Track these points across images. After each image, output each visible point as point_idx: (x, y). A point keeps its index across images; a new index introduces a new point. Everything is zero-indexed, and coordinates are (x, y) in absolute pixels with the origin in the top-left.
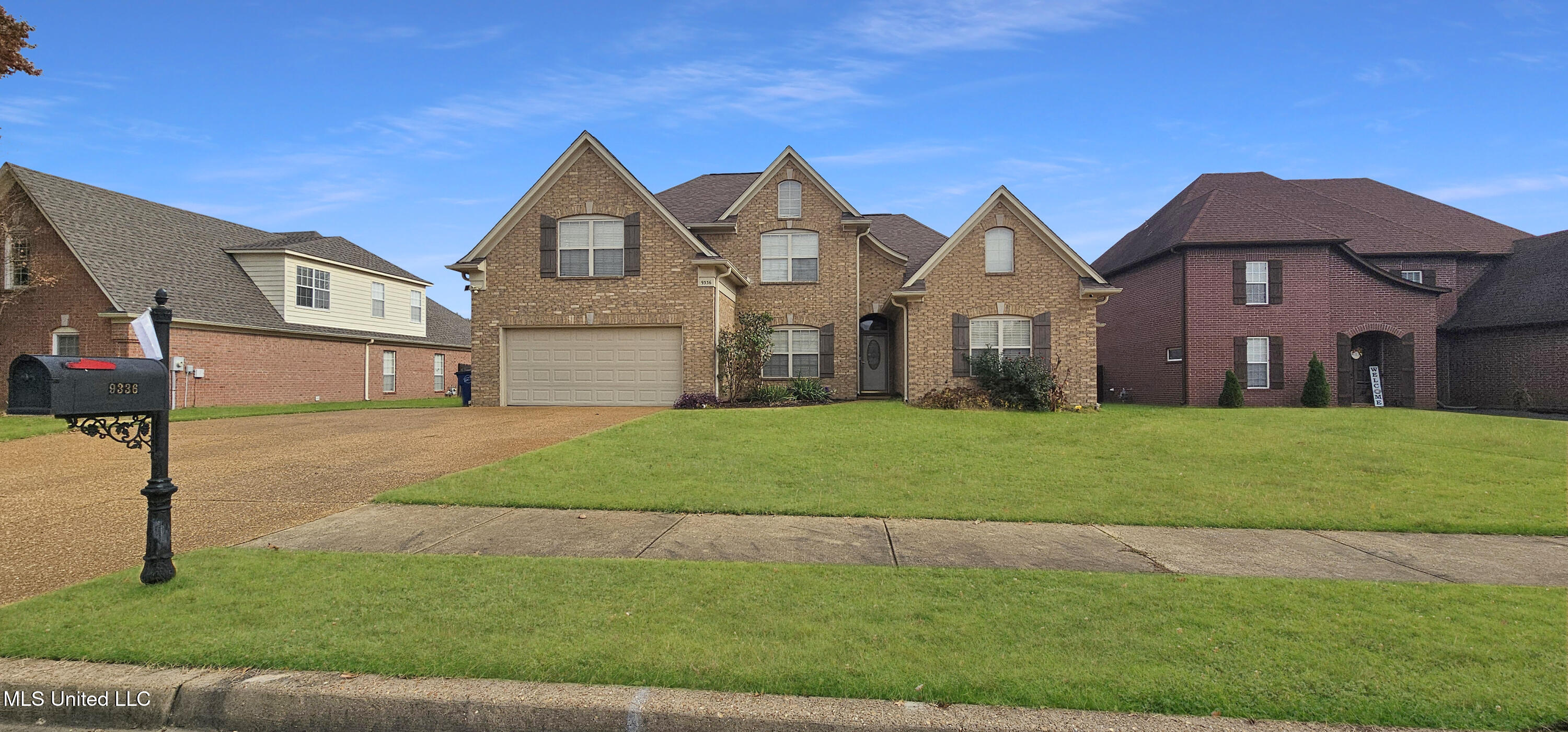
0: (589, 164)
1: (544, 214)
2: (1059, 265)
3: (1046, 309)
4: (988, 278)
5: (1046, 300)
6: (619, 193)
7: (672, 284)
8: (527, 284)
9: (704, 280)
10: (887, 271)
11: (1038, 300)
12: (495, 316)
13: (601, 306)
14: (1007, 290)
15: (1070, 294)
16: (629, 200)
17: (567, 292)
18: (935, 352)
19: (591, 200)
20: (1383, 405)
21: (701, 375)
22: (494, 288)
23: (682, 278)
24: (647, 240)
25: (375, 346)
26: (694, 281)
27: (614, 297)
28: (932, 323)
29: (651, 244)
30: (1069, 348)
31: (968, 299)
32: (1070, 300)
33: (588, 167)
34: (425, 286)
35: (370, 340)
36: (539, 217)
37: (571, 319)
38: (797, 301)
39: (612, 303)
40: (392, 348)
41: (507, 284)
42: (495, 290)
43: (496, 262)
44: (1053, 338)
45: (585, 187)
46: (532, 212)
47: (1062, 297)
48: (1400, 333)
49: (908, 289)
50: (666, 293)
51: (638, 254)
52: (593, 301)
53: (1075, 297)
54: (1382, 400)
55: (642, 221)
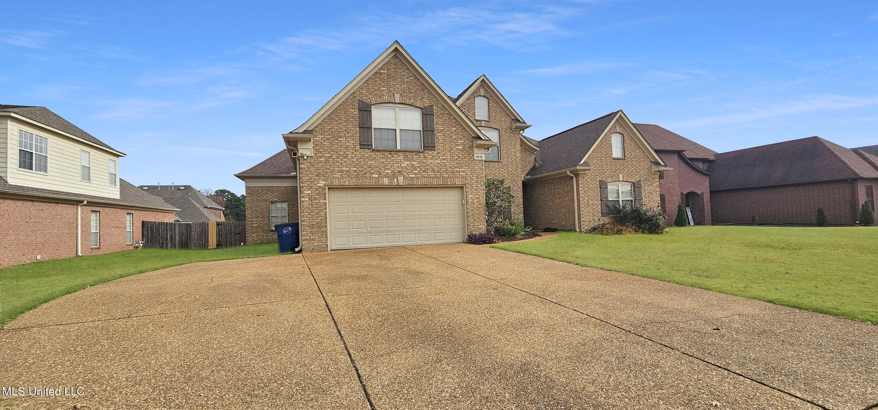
0: (395, 66)
1: (362, 100)
2: (643, 155)
3: (639, 178)
4: (614, 161)
5: (639, 174)
6: (418, 90)
7: (457, 157)
8: (348, 153)
9: (478, 155)
10: (526, 156)
11: (636, 174)
12: (322, 178)
13: (408, 171)
14: (623, 167)
15: (648, 170)
16: (425, 96)
17: (381, 160)
18: (593, 202)
19: (397, 93)
20: (693, 225)
21: (479, 220)
22: (320, 155)
23: (463, 153)
24: (438, 126)
25: (87, 207)
26: (471, 156)
27: (417, 165)
28: (590, 186)
29: (442, 129)
30: (649, 199)
31: (606, 172)
32: (648, 174)
33: (394, 68)
34: (118, 156)
35: (83, 202)
36: (358, 102)
37: (386, 181)
38: (489, 172)
39: (416, 169)
40: (97, 209)
41: (332, 153)
42: (321, 157)
43: (321, 134)
44: (643, 194)
45: (393, 83)
46: (351, 97)
47: (645, 172)
48: (699, 192)
49: (581, 165)
50: (453, 163)
51: (433, 136)
52: (402, 167)
53: (650, 172)
54: (693, 222)
55: (435, 111)
